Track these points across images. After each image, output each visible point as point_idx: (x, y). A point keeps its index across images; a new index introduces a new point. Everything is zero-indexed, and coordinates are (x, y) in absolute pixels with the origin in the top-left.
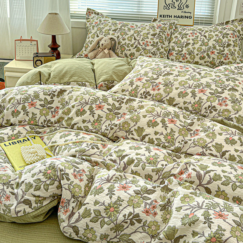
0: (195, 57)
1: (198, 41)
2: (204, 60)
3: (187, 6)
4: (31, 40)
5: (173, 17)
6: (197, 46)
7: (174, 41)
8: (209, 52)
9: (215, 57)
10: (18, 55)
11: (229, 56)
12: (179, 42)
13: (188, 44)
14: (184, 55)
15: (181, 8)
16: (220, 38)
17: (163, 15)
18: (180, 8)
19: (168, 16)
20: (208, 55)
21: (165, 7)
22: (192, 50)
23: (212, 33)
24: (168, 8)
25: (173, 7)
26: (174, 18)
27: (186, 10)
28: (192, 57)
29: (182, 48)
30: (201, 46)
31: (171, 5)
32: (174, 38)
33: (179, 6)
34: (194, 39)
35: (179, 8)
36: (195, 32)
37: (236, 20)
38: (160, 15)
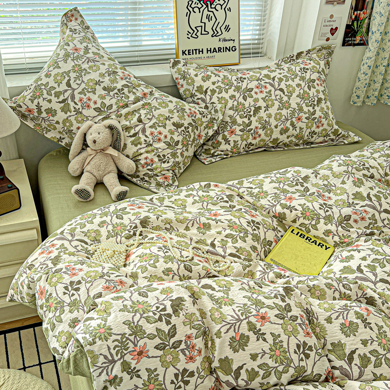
0: (272, 132)
1: (272, 100)
2: (287, 134)
5: (205, 51)
6: (273, 111)
7: (230, 105)
8: (294, 120)
9: (304, 126)
11: (324, 120)
12: (240, 107)
13: (257, 109)
14: (254, 130)
16: (305, 90)
17: (189, 50)
19: (198, 51)
20: (292, 124)
22: (267, 120)
23: (290, 82)
26: (207, 53)
27: (226, 35)
28: (269, 131)
29: (249, 119)
30: (280, 111)
32: (229, 99)
33: (214, 29)
34: (266, 97)
36: (262, 82)
37: (314, 49)
38: (183, 51)
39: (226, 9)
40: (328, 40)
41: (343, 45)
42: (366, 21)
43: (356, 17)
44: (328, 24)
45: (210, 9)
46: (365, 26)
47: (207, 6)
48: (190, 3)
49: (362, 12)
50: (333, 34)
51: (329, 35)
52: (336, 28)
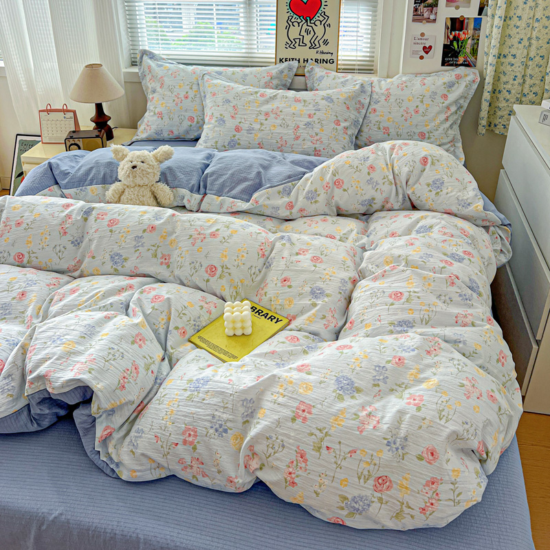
3: (326, 43)
4: (65, 111)
5: (302, 61)
10: (46, 135)
15: (316, 46)
17: (286, 59)
21: (288, 45)
24: (293, 45)
25: (301, 44)
26: (304, 63)
27: (323, 48)
31: (297, 41)
33: (312, 41)
35: (312, 46)
38: (280, 59)
39: (326, 25)
42: (470, 41)
43: (454, 37)
44: (419, 42)
45: (309, 24)
46: (469, 46)
47: (307, 21)
48: (290, 18)
49: (461, 33)
50: (427, 53)
52: (431, 46)
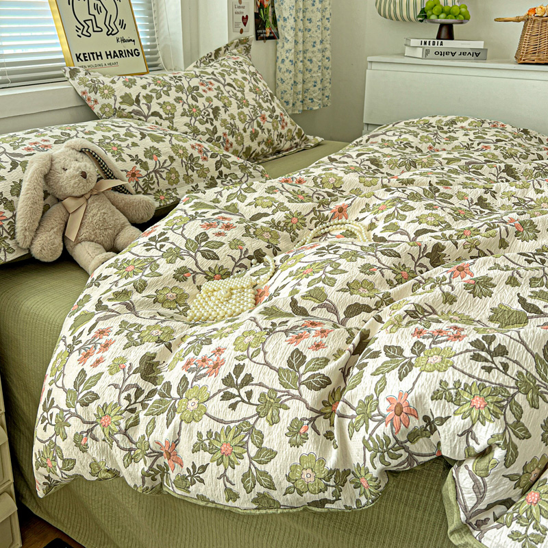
1: (227, 98)
3: (123, 25)
5: (104, 55)
7: (179, 110)
8: (259, 119)
9: (270, 126)
11: (285, 118)
12: (194, 110)
13: (216, 111)
14: (223, 138)
15: (113, 30)
16: (253, 83)
17: (84, 54)
18: (111, 30)
19: (95, 55)
20: (259, 125)
21: (80, 32)
22: (232, 122)
23: (234, 76)
24: (87, 31)
25: (96, 29)
27: (122, 34)
28: (239, 138)
29: (212, 124)
30: (241, 109)
31: (89, 23)
32: (175, 103)
33: (107, 23)
34: (218, 95)
35: (109, 30)
36: (204, 79)
37: (232, 43)
38: (76, 55)
40: (242, 31)
41: (257, 39)
42: (270, 9)
43: (261, 3)
44: (239, 10)
46: (270, 15)
50: (245, 24)
51: (242, 25)
52: (247, 16)
